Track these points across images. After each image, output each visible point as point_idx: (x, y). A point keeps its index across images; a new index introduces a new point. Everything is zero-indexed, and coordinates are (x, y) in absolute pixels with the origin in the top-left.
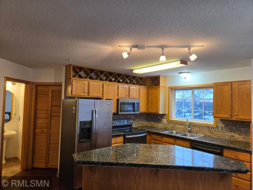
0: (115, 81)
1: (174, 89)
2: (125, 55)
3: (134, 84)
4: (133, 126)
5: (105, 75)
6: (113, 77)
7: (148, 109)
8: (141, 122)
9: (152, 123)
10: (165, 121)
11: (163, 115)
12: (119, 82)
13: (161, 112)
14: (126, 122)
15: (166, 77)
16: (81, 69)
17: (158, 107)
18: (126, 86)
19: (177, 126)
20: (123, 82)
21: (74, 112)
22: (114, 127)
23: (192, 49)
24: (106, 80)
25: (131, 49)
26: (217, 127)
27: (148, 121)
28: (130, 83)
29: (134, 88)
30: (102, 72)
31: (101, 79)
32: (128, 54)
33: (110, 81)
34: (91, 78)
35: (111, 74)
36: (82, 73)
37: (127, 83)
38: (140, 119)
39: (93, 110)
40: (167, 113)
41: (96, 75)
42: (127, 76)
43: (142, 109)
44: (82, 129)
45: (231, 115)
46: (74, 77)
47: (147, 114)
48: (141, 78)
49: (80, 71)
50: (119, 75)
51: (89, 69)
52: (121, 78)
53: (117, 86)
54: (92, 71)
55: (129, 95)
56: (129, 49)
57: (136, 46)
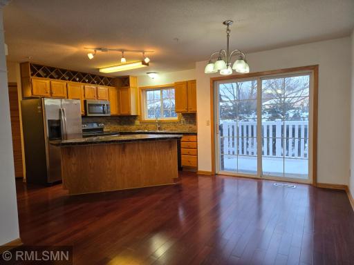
0: (79, 81)
1: (145, 90)
2: (91, 56)
3: (101, 84)
4: (104, 130)
5: (68, 75)
6: (77, 76)
7: (119, 111)
8: (113, 127)
9: (125, 126)
10: (137, 122)
11: (135, 117)
12: (84, 82)
13: (133, 113)
14: (95, 126)
15: (136, 77)
16: (39, 67)
17: (129, 108)
18: (93, 87)
19: (149, 126)
20: (89, 82)
21: (40, 112)
22: (84, 130)
23: (145, 53)
24: (69, 80)
25: (95, 51)
26: (180, 122)
27: (120, 124)
28: (98, 83)
29: (103, 89)
30: (64, 71)
31: (64, 79)
32: (94, 55)
33: (74, 80)
34: (52, 77)
35: (74, 73)
36: (40, 72)
37: (93, 83)
38: (111, 123)
39: (60, 110)
40: (139, 114)
41: (57, 74)
42: (93, 76)
43: (113, 111)
44: (51, 128)
45: (187, 109)
46: (32, 75)
47: (119, 116)
48: (109, 79)
49: (39, 69)
50: (84, 74)
51: (49, 68)
52: (87, 78)
53: (82, 86)
54: (52, 69)
55: (97, 97)
56: (93, 50)
57: (100, 49)
